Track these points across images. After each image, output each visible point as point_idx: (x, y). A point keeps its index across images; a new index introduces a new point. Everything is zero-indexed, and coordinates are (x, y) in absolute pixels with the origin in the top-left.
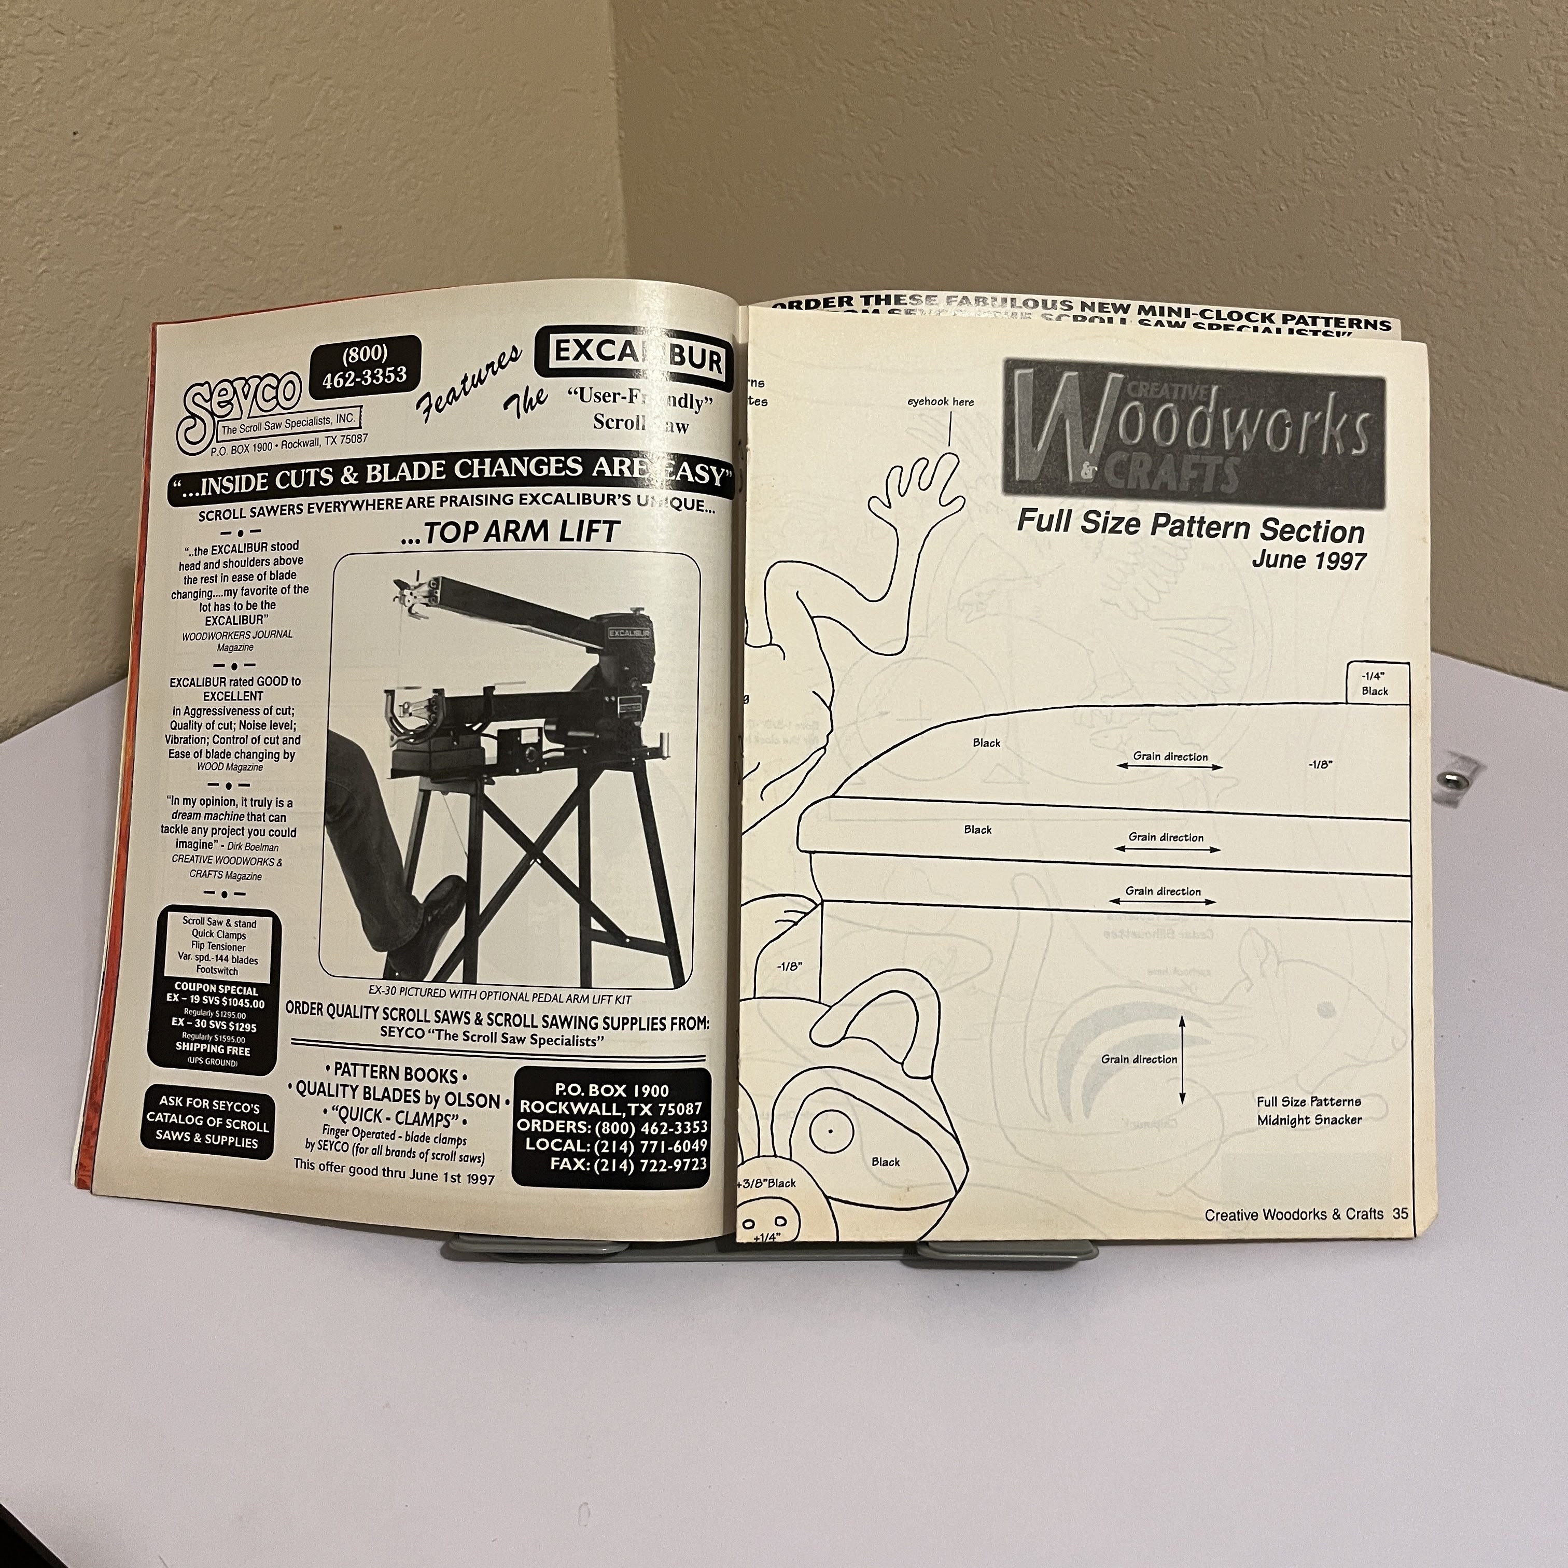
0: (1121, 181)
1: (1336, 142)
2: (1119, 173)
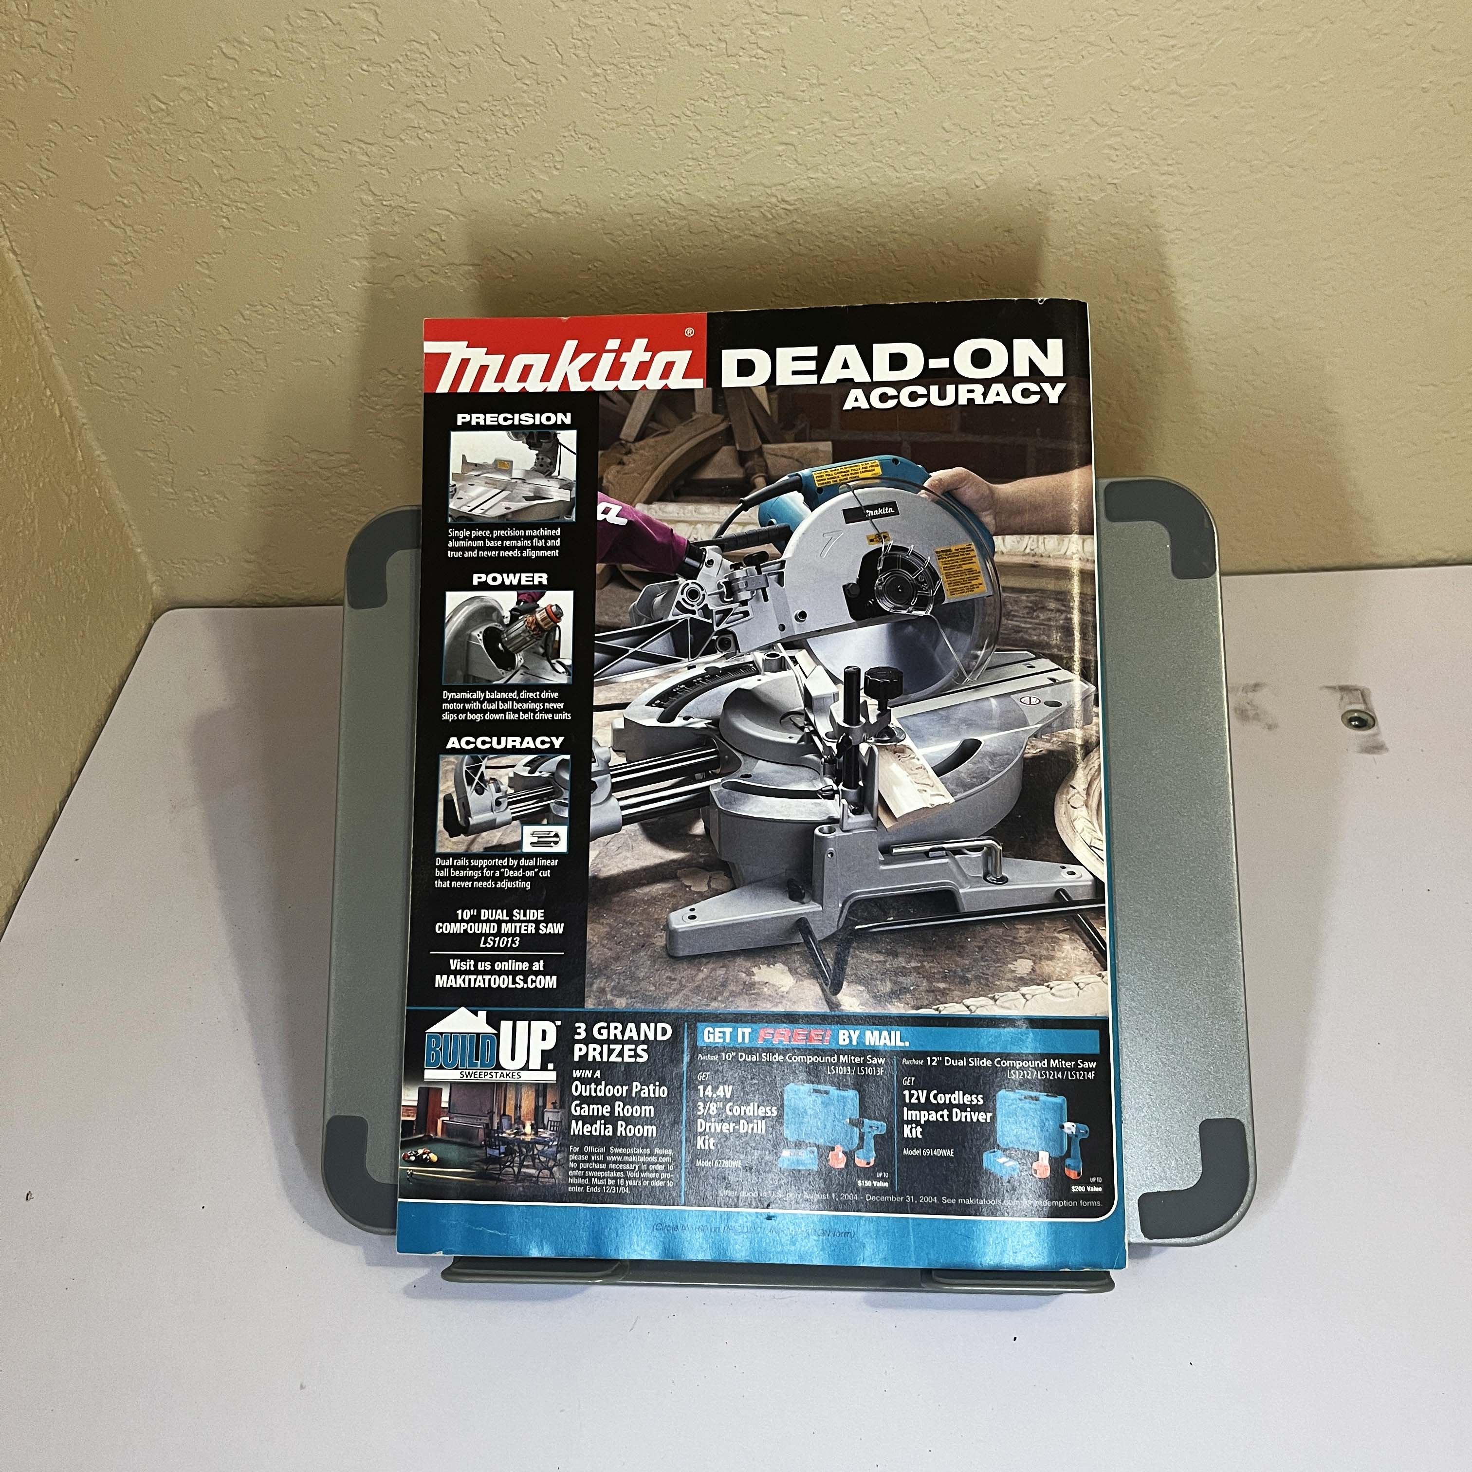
0: (774, 200)
1: (1027, 99)
2: (769, 191)
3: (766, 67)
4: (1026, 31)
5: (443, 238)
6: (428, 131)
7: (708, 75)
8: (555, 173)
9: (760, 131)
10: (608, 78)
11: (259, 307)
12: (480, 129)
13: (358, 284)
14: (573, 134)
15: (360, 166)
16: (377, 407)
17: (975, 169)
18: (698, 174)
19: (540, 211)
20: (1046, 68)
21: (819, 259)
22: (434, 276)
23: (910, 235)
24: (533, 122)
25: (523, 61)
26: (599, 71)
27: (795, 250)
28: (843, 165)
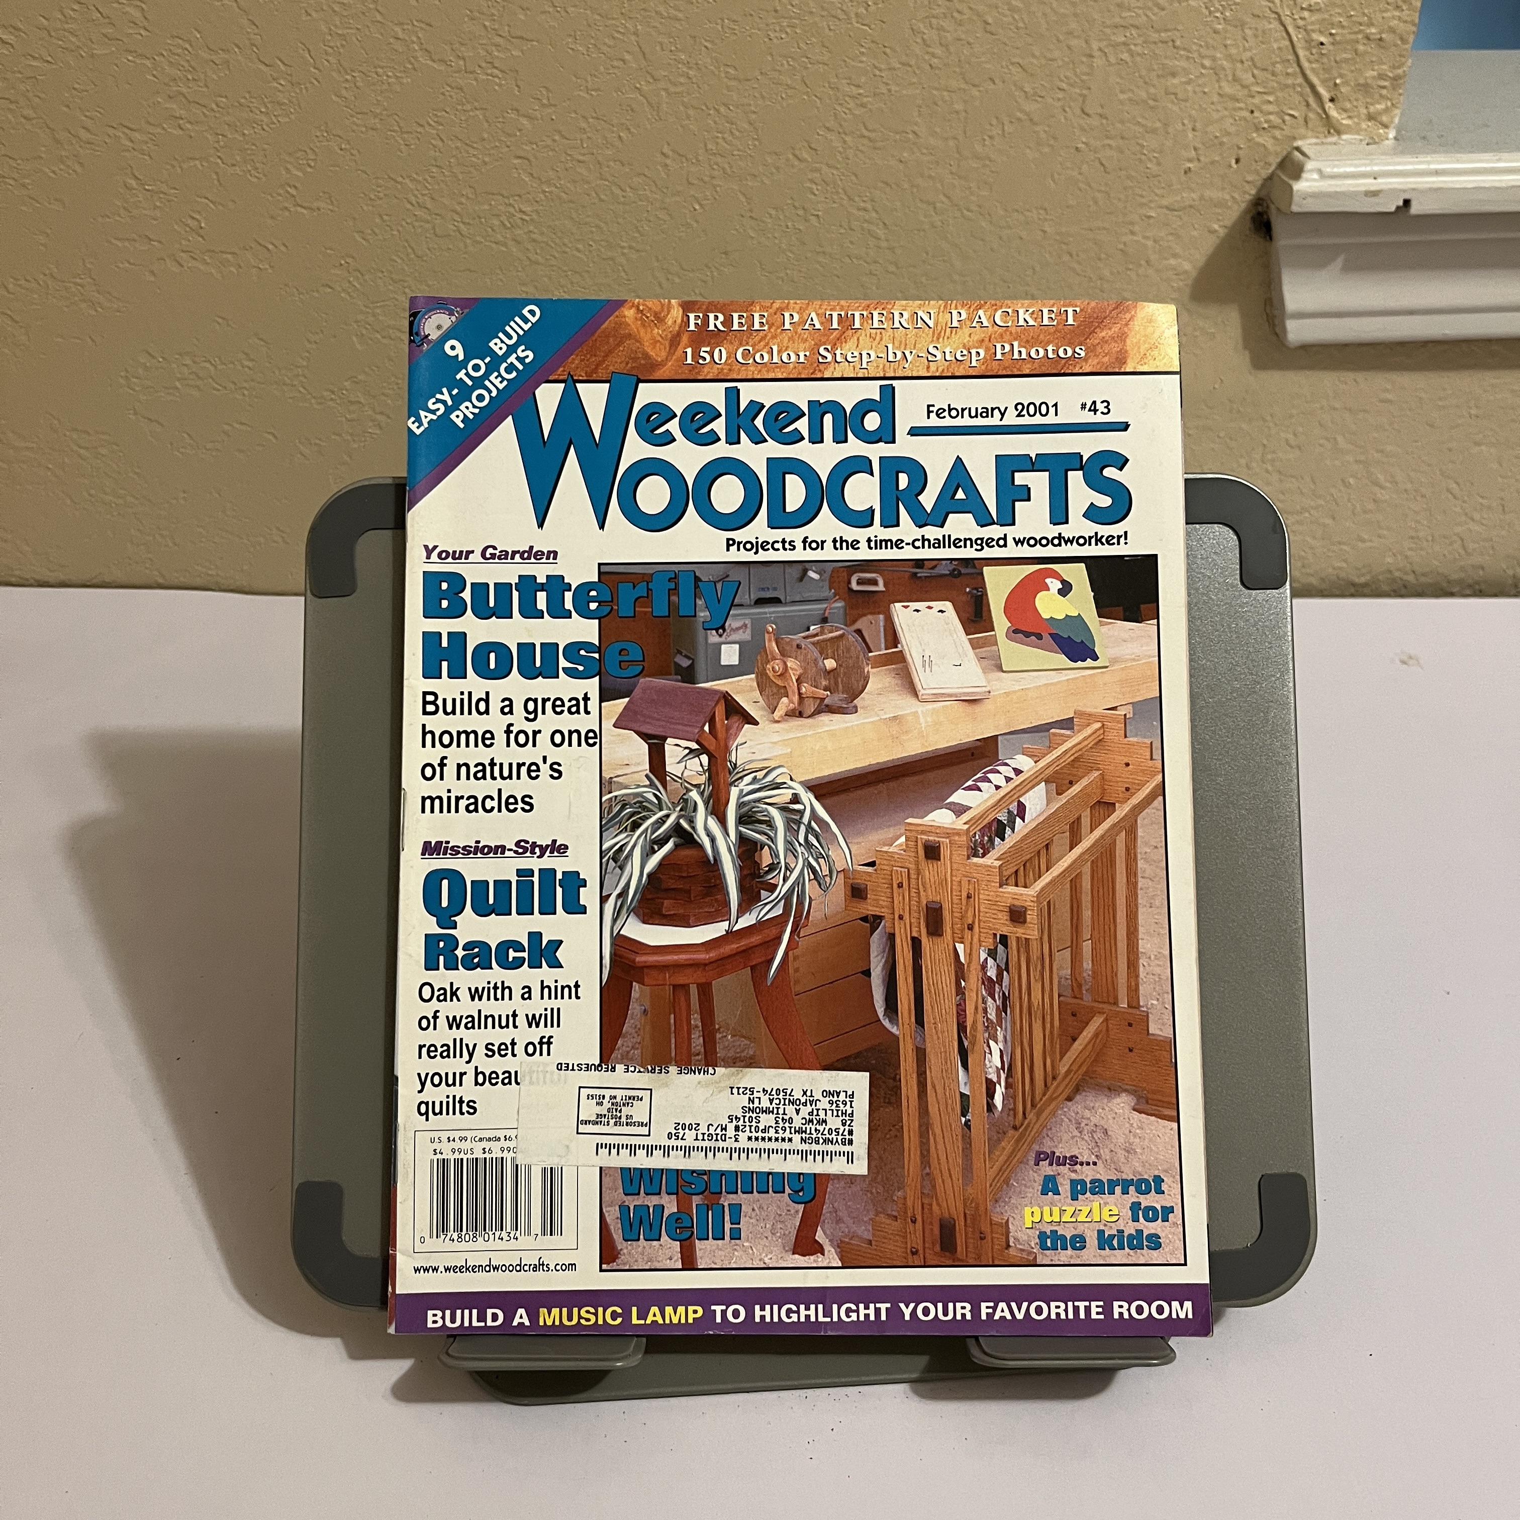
3: (500, 85)
4: (733, 72)
5: (203, 225)
6: (190, 122)
7: (449, 89)
8: (309, 170)
9: (497, 144)
10: (358, 84)
11: (23, 282)
12: (238, 124)
13: (121, 265)
14: (325, 134)
15: (124, 151)
16: (137, 389)
17: (692, 193)
18: (442, 181)
19: (294, 205)
20: (750, 105)
21: (555, 268)
22: (194, 262)
23: (638, 251)
24: (288, 120)
25: (279, 63)
26: (348, 77)
27: (533, 259)
28: (575, 182)
